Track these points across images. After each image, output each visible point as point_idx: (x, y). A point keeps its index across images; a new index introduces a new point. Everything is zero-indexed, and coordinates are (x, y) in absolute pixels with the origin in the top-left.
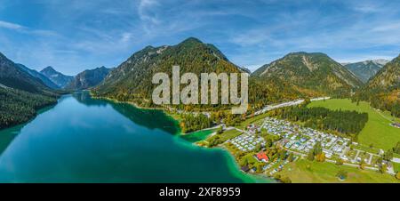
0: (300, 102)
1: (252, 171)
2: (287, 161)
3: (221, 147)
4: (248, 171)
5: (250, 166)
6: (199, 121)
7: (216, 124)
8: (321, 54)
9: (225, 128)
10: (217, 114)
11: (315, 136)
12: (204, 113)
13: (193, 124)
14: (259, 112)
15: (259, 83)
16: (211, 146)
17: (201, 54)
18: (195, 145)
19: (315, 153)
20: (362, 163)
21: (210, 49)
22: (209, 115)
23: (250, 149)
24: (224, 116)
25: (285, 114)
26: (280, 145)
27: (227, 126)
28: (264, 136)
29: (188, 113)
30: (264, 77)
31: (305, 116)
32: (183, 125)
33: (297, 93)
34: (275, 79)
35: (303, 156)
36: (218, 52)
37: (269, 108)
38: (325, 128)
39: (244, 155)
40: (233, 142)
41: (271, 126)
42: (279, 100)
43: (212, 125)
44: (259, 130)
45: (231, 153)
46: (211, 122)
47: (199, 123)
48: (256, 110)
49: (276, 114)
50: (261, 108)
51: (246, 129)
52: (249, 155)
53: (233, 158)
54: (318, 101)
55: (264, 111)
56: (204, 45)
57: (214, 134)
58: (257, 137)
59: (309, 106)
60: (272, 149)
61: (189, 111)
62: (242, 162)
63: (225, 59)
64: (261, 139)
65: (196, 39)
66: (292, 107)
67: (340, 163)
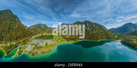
0: (41, 35)
1: (35, 55)
2: (42, 48)
3: (23, 53)
4: (34, 55)
5: (34, 54)
6: (11, 47)
7: (18, 46)
8: (45, 25)
9: (21, 46)
10: (17, 42)
11: (45, 41)
12: (12, 43)
13: (8, 49)
14: (31, 39)
15: (30, 30)
16: (19, 54)
17: (11, 18)
18: (13, 57)
19: (47, 44)
20: (55, 43)
21: (15, 17)
22: (14, 43)
23: (32, 50)
24: (20, 42)
25: (37, 38)
26: (38, 45)
27: (22, 46)
28: (34, 45)
29: (5, 45)
30: (31, 29)
31: (42, 37)
32: (4, 51)
33: (40, 33)
34: (34, 29)
35: (44, 46)
36: (18, 19)
37: (33, 37)
38: (47, 39)
39: (31, 52)
40: (26, 50)
41: (35, 42)
42: (36, 35)
43: (17, 47)
44: (32, 44)
45: (27, 53)
46: (16, 46)
47: (11, 48)
48: (30, 38)
49: (35, 38)
50: (31, 37)
51: (28, 44)
52: (32, 51)
53: (28, 54)
54: (45, 34)
55: (32, 38)
56: (13, 15)
57: (18, 50)
58: (32, 46)
59: (43, 35)
60: (37, 47)
61: (5, 43)
62: (31, 54)
63: (20, 22)
64: (33, 46)
65: (11, 11)
66: (39, 36)
67: (51, 44)
